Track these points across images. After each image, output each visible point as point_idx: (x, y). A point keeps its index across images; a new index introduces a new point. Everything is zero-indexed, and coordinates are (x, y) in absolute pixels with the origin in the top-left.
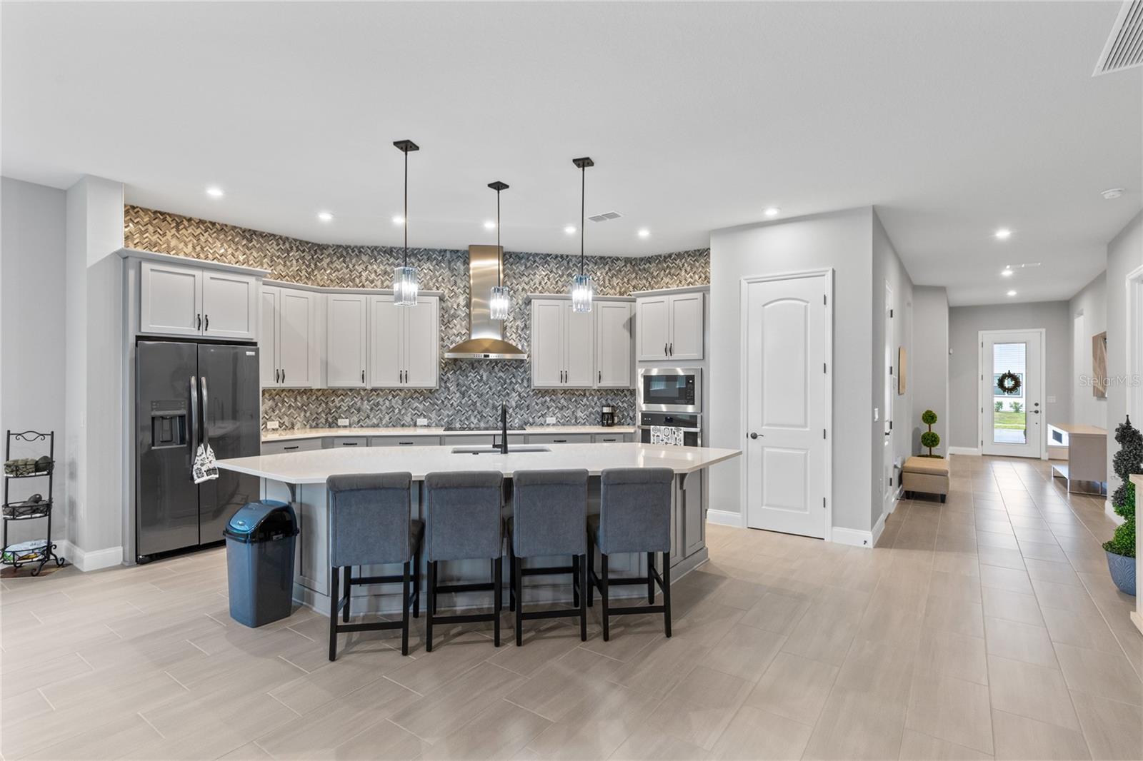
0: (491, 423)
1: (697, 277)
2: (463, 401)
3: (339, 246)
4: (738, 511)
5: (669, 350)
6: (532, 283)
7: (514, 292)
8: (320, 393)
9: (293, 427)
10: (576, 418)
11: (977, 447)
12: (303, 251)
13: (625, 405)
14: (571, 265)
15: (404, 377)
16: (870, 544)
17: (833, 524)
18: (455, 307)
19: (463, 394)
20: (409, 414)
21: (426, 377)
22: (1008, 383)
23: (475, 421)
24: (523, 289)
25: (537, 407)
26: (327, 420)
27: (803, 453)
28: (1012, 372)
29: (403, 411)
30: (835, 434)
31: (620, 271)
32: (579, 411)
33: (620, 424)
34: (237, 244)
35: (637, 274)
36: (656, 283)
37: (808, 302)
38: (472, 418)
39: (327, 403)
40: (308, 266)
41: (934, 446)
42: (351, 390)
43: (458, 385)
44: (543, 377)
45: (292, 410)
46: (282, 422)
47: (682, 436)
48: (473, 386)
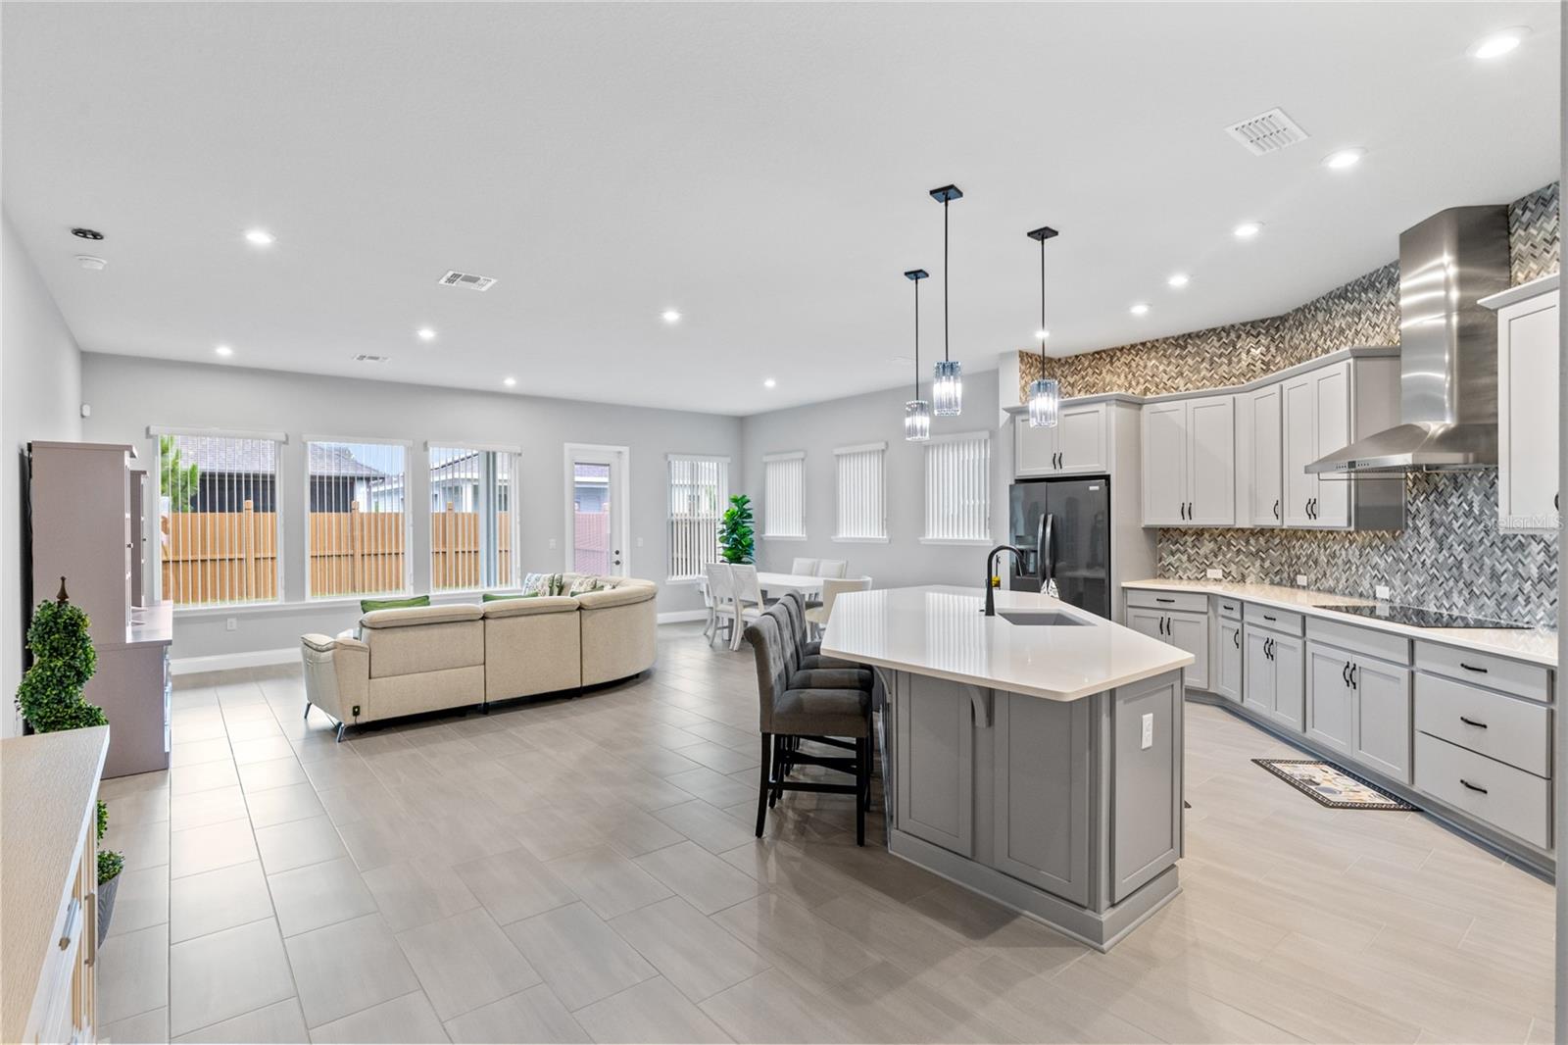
2: (1441, 558)
3: (1298, 311)
9: (1243, 579)
12: (1258, 335)
15: (1312, 509)
19: (1441, 543)
29: (1361, 570)
34: (1169, 357)
39: (1289, 551)
42: (1309, 531)
43: (1432, 523)
45: (1241, 556)
46: (1227, 571)
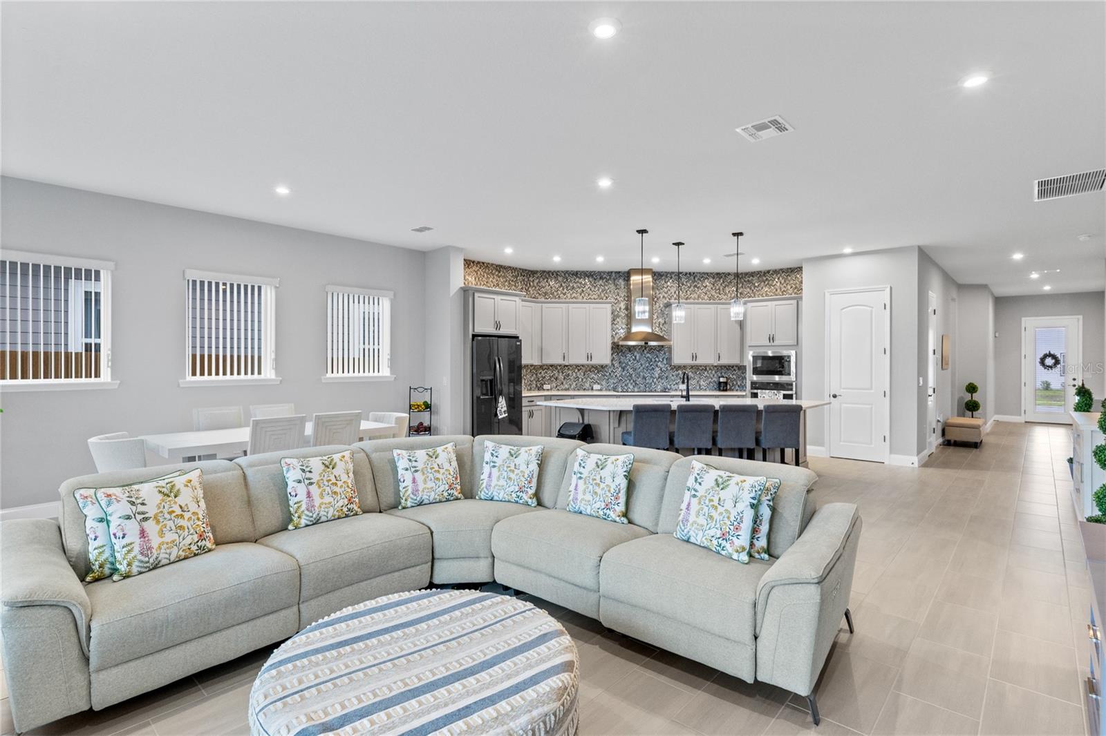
0: (642, 389)
1: (789, 287)
2: (624, 374)
3: (544, 272)
4: (823, 446)
5: (771, 339)
6: (669, 293)
7: (658, 299)
8: (533, 367)
10: (700, 386)
11: (1020, 415)
12: (524, 276)
13: (734, 377)
14: (696, 279)
15: (589, 357)
16: (916, 465)
17: (891, 453)
18: (618, 310)
19: (623, 369)
20: (588, 382)
21: (603, 356)
22: (1049, 361)
23: (631, 387)
24: (664, 297)
25: (672, 378)
26: (536, 385)
27: (870, 406)
28: (1052, 353)
29: (584, 380)
30: (892, 394)
31: (731, 282)
32: (702, 381)
33: (731, 390)
34: (493, 274)
35: (743, 284)
36: (758, 291)
37: (872, 307)
38: (629, 385)
39: (536, 375)
40: (526, 285)
41: (975, 410)
42: (552, 366)
43: (620, 363)
44: (681, 357)
46: (526, 385)
47: (782, 396)
48: (630, 363)
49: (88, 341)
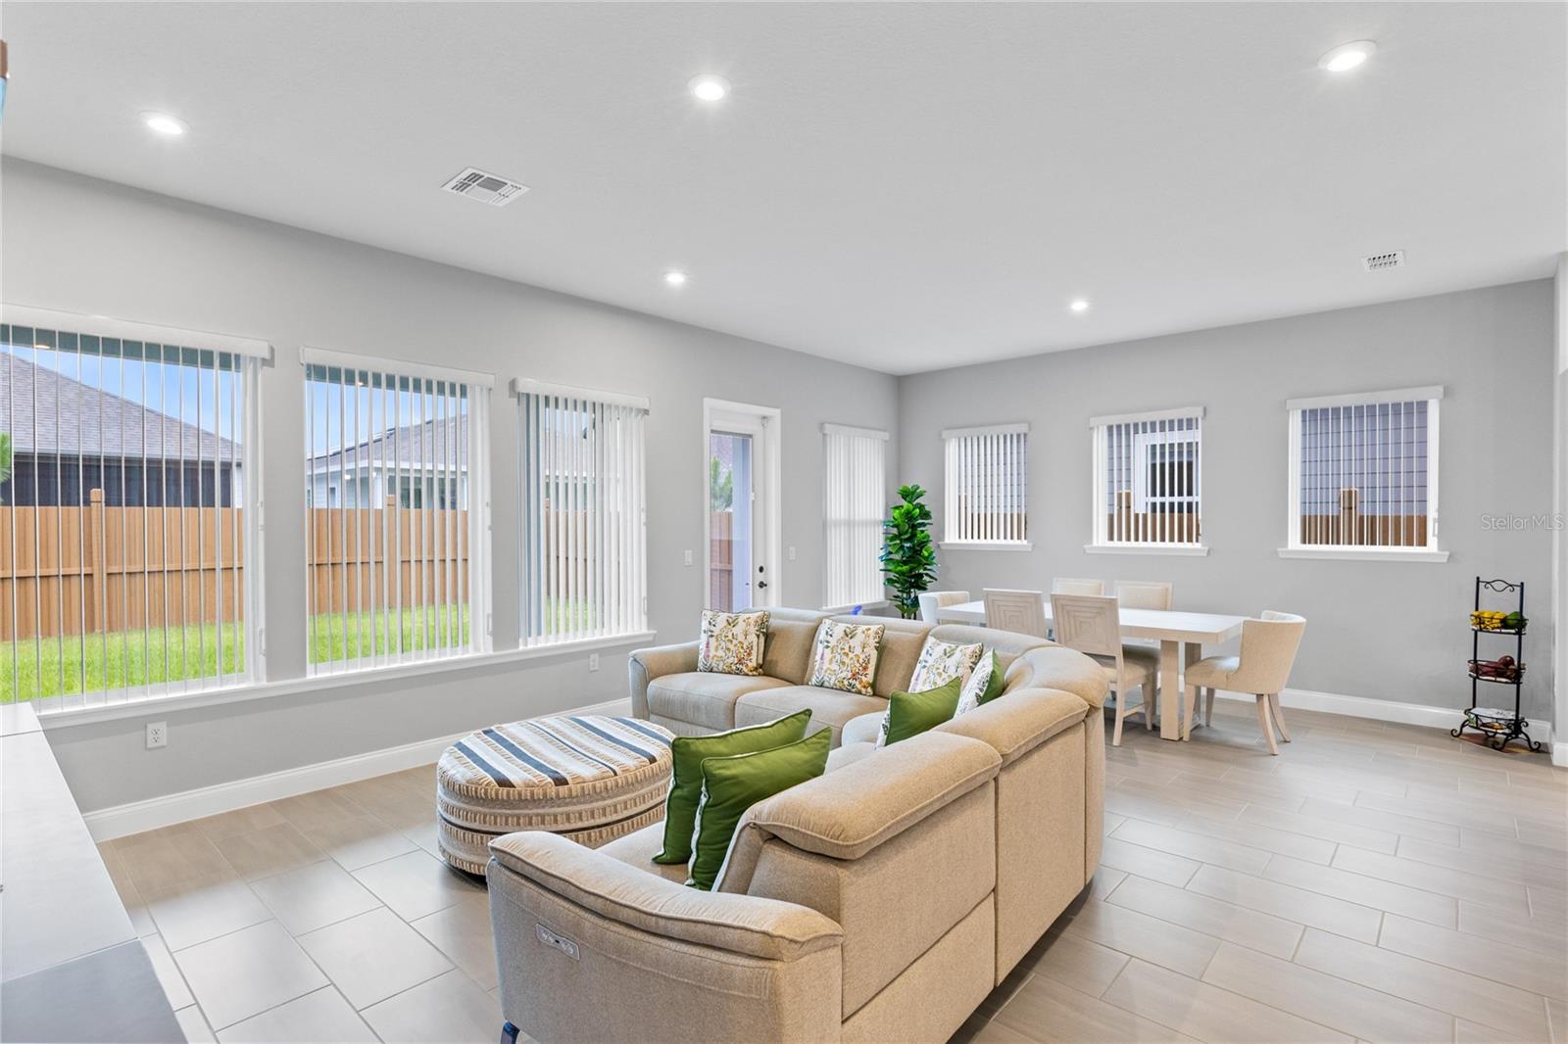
49: (1190, 499)
